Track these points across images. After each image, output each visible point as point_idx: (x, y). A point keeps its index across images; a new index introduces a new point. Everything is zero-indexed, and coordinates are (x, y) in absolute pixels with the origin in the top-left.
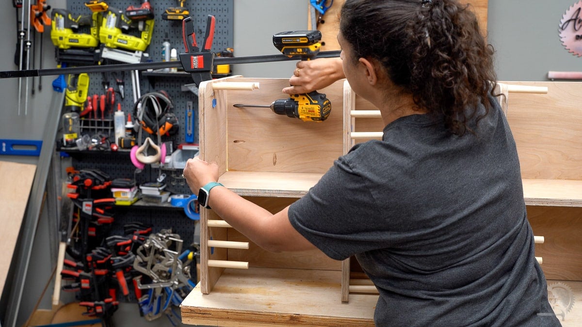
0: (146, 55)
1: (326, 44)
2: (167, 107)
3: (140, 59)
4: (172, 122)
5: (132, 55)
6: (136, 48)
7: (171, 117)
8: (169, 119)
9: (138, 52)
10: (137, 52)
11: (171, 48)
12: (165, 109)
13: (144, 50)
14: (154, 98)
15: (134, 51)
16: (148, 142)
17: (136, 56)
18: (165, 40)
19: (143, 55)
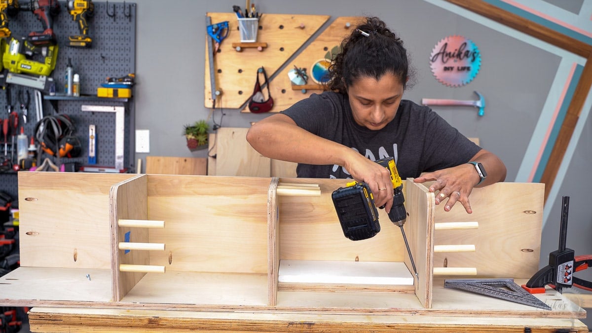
0: (51, 79)
1: (223, 71)
2: (67, 128)
3: (44, 83)
4: (73, 144)
5: (36, 80)
6: (40, 73)
7: (71, 139)
8: (69, 140)
9: (43, 77)
10: (41, 77)
11: (73, 73)
12: (65, 130)
13: (48, 74)
14: (54, 121)
15: (38, 76)
16: (47, 163)
17: (41, 81)
18: (68, 66)
19: (47, 80)
